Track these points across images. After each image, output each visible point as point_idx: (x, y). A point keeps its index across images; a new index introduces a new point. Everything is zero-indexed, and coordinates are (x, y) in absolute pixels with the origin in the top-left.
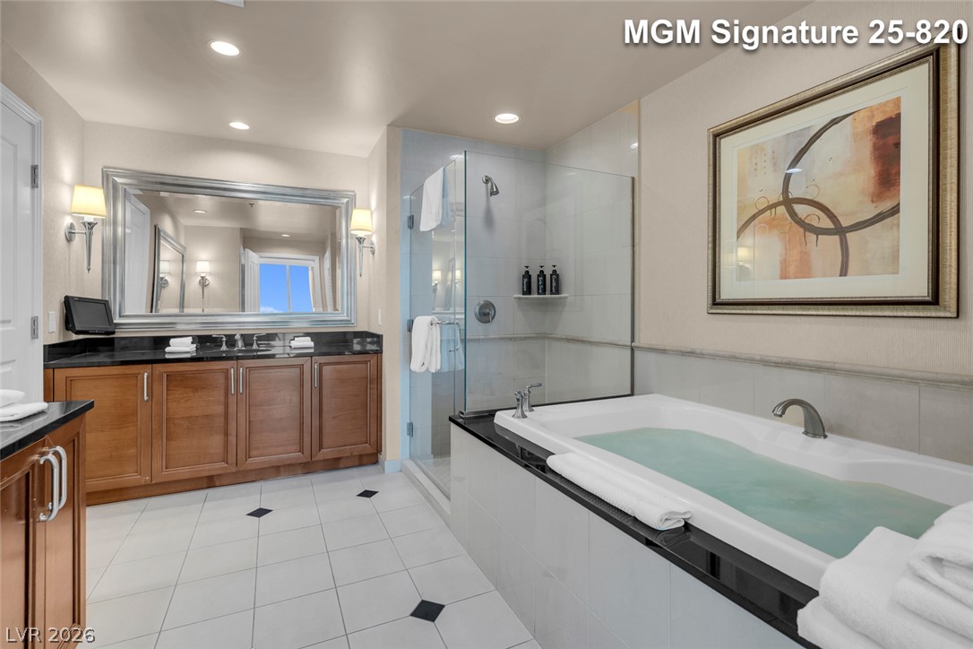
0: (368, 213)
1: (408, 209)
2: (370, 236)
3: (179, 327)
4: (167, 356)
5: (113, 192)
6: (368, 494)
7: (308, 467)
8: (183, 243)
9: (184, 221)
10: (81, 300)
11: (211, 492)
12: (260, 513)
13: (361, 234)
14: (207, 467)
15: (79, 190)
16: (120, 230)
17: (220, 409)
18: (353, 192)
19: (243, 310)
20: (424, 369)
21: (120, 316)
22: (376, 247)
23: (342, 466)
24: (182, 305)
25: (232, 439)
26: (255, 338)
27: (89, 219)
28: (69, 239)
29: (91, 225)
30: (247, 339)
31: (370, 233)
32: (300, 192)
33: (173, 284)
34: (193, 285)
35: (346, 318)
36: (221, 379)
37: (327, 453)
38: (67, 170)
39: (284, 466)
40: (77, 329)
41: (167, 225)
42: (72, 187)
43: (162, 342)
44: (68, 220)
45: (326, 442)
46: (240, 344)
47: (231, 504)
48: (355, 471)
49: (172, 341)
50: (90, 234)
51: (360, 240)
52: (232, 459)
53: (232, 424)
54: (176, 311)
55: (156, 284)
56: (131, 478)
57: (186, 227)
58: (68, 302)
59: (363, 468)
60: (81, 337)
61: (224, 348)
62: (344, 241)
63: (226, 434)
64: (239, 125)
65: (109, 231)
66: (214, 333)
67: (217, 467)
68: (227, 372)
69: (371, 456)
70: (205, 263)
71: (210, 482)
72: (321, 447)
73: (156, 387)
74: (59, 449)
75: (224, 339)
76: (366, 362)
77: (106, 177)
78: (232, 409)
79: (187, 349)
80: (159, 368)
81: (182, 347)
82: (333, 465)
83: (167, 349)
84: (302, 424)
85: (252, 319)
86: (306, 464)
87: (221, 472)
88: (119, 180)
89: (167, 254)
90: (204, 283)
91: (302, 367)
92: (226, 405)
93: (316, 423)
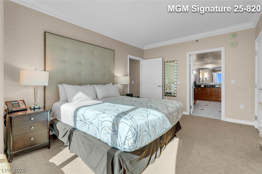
3: (202, 84)
5: (196, 71)
7: (217, 101)
16: (196, 74)
19: (213, 82)
21: (197, 83)
24: (203, 82)
25: (208, 96)
29: (194, 74)
30: (210, 86)
33: (202, 79)
34: (204, 79)
36: (206, 89)
43: (201, 86)
46: (209, 86)
52: (208, 98)
53: (208, 94)
55: (200, 79)
63: (207, 95)
64: (209, 62)
66: (206, 85)
67: (206, 98)
68: (207, 89)
70: (206, 75)
71: (205, 100)
72: (218, 99)
73: (200, 90)
77: (195, 69)
78: (208, 92)
80: (200, 88)
81: (203, 86)
82: (220, 101)
84: (216, 95)
85: (212, 84)
89: (201, 74)
90: (206, 78)
91: (216, 89)
92: (207, 92)
93: (218, 95)
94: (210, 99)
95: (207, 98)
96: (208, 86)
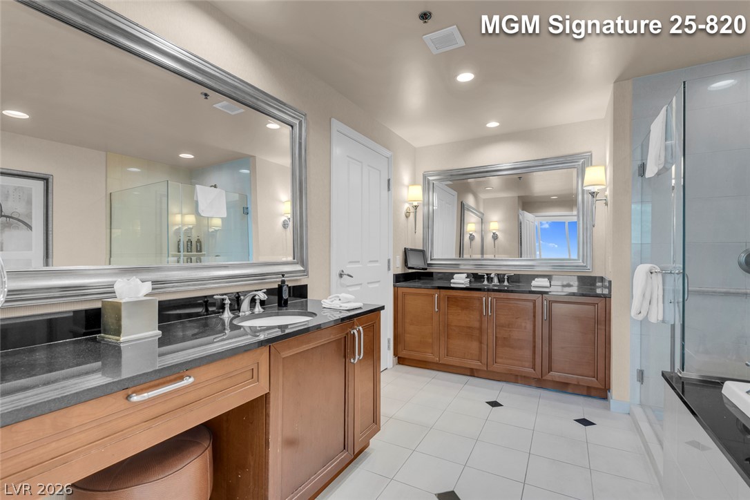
0: (602, 169)
1: (639, 158)
2: (605, 190)
3: (462, 267)
4: (452, 285)
5: (428, 186)
6: (585, 422)
7: (540, 382)
8: (482, 211)
9: (483, 196)
10: (412, 250)
11: (471, 379)
12: (494, 404)
13: (595, 189)
14: (469, 361)
15: (411, 187)
16: (431, 208)
17: (477, 324)
18: (590, 152)
20: (640, 317)
21: (431, 260)
22: (609, 198)
23: (570, 390)
25: (484, 346)
26: (506, 277)
27: (415, 204)
28: (407, 217)
29: (416, 207)
30: (501, 278)
31: (604, 187)
32: (541, 163)
33: (477, 237)
35: (582, 264)
36: (477, 303)
37: (555, 375)
38: (406, 178)
39: (521, 376)
40: (409, 266)
41: (470, 201)
42: (408, 187)
44: (406, 206)
45: (554, 365)
46: (496, 281)
47: (478, 392)
48: (581, 399)
49: (455, 276)
50: (416, 212)
51: (593, 194)
52: (484, 361)
53: (485, 338)
54: (479, 256)
56: (429, 357)
57: (484, 200)
58: (406, 251)
59: (590, 400)
60: (410, 271)
61: (486, 282)
62: (580, 197)
63: (481, 343)
64: (493, 124)
65: (426, 208)
66: (480, 272)
67: (475, 364)
68: (482, 298)
69: (600, 390)
70: (496, 223)
71: (472, 373)
72: (550, 370)
73: (442, 303)
74: (361, 328)
75: (486, 276)
76: (594, 304)
77: (425, 177)
78: (485, 325)
79: (463, 282)
80: (444, 292)
81: (460, 280)
82: (562, 387)
83: (452, 281)
84: (534, 347)
85: (512, 264)
86: (539, 379)
87: (478, 368)
88: (431, 178)
90: (495, 237)
91: (534, 302)
92: (481, 322)
93: (546, 349)
94: (496, 367)
95: (480, 360)
96: (490, 279)
